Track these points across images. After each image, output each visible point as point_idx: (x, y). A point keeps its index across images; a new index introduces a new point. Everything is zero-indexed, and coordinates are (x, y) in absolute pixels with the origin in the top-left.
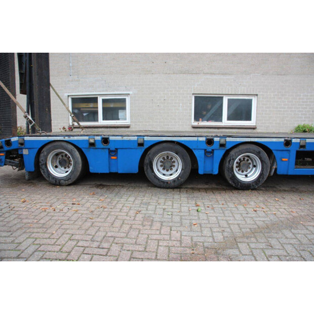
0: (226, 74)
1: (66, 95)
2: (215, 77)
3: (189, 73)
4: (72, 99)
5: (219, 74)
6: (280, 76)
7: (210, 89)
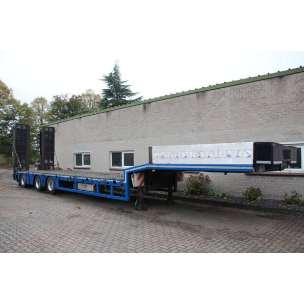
0: (121, 140)
1: (73, 153)
2: (117, 142)
3: (108, 141)
6: (143, 139)
7: (117, 149)
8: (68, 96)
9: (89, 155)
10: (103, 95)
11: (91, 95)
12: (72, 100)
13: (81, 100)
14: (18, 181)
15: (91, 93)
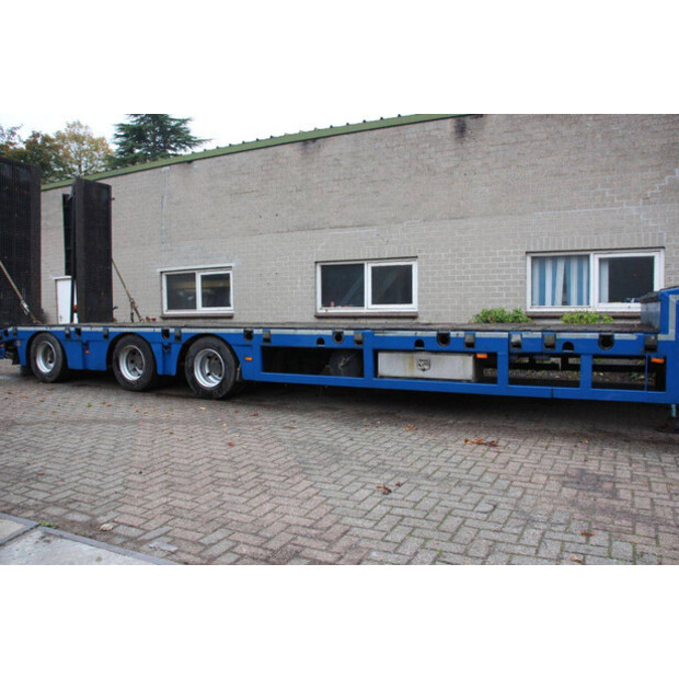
0: (364, 225)
1: (159, 270)
2: (347, 232)
3: (309, 229)
4: (168, 276)
5: (353, 226)
6: (453, 221)
8: (17, 132)
9: (227, 277)
10: (118, 140)
11: (84, 138)
12: (31, 144)
13: (57, 148)
14: (16, 361)
15: (82, 132)
